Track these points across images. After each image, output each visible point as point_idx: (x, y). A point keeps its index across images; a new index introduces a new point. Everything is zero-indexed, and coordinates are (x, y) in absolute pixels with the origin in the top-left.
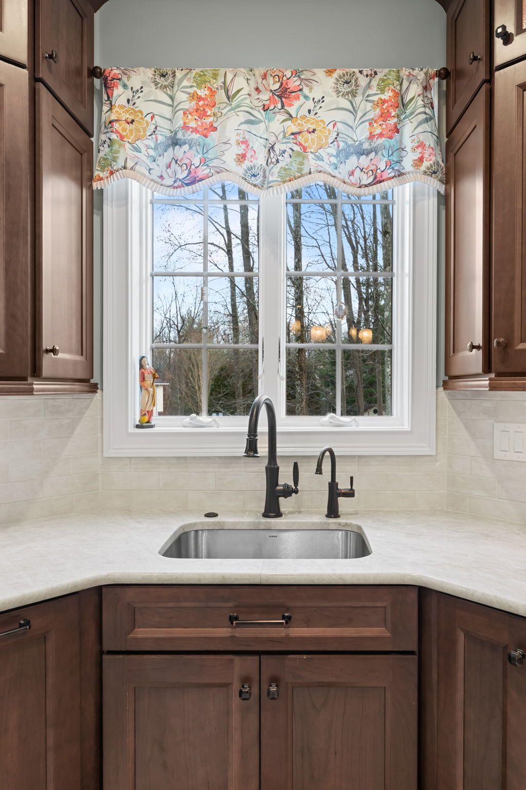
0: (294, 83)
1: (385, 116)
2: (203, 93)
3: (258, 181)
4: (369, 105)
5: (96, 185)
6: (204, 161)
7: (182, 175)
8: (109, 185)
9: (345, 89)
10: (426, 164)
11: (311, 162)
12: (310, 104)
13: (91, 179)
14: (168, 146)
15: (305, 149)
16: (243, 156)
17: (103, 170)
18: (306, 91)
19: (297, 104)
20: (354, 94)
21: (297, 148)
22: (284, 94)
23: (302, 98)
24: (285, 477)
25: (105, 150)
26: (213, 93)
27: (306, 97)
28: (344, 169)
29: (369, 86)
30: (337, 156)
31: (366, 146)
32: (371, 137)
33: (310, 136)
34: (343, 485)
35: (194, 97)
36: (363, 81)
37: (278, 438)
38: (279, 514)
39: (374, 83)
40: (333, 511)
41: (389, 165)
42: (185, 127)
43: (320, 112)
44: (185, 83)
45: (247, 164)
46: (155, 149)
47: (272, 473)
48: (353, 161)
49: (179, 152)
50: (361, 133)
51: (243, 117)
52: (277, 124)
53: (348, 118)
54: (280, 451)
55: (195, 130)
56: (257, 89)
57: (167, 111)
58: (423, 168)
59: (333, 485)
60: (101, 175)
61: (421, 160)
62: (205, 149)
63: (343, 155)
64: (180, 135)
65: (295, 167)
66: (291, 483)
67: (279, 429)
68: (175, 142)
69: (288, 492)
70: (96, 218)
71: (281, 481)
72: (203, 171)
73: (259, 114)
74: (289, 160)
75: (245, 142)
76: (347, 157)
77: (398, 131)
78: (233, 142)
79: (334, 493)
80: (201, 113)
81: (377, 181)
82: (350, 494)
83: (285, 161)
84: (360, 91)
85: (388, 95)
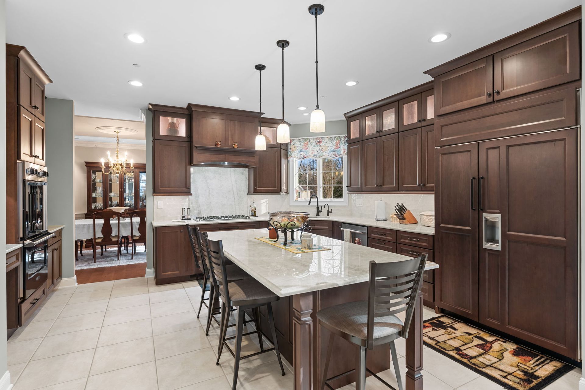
0: (321, 140)
1: (337, 145)
2: (306, 142)
3: (315, 157)
4: (335, 143)
5: (288, 159)
6: (306, 154)
7: (302, 157)
8: (290, 159)
9: (330, 140)
10: (345, 152)
11: (324, 154)
12: (324, 143)
13: (288, 158)
14: (300, 152)
15: (323, 151)
16: (313, 153)
17: (289, 156)
18: (323, 141)
19: (322, 144)
20: (332, 141)
21: (322, 151)
22: (319, 142)
23: (323, 142)
24: (320, 209)
25: (290, 153)
26: (308, 142)
27: (324, 142)
28: (330, 155)
29: (334, 139)
30: (329, 152)
31: (334, 150)
32: (335, 148)
33: (324, 149)
34: (330, 211)
35: (304, 143)
36: (333, 139)
37: (319, 202)
38: (319, 215)
39: (336, 139)
40: (328, 215)
41: (338, 154)
42: (303, 149)
43: (326, 145)
44: (303, 141)
45: (314, 154)
46: (298, 152)
47: (318, 208)
48: (332, 153)
49: (302, 153)
50: (333, 148)
51: (313, 146)
52: (318, 147)
53: (331, 145)
54: (319, 205)
55: (304, 149)
56: (315, 141)
57: (300, 146)
58: (345, 153)
59: (328, 211)
60: (289, 157)
61: (344, 152)
62: (306, 152)
63: (330, 152)
64: (302, 150)
65: (321, 155)
66: (321, 210)
67: (319, 201)
68: (301, 151)
69: (320, 212)
70: (288, 164)
71: (319, 210)
72: (306, 156)
73: (316, 145)
74: (320, 154)
75: (313, 150)
76: (331, 152)
77: (339, 147)
78: (311, 150)
79: (328, 212)
80: (305, 146)
81: (336, 157)
82: (331, 212)
83: (319, 154)
84: (333, 140)
85: (338, 141)
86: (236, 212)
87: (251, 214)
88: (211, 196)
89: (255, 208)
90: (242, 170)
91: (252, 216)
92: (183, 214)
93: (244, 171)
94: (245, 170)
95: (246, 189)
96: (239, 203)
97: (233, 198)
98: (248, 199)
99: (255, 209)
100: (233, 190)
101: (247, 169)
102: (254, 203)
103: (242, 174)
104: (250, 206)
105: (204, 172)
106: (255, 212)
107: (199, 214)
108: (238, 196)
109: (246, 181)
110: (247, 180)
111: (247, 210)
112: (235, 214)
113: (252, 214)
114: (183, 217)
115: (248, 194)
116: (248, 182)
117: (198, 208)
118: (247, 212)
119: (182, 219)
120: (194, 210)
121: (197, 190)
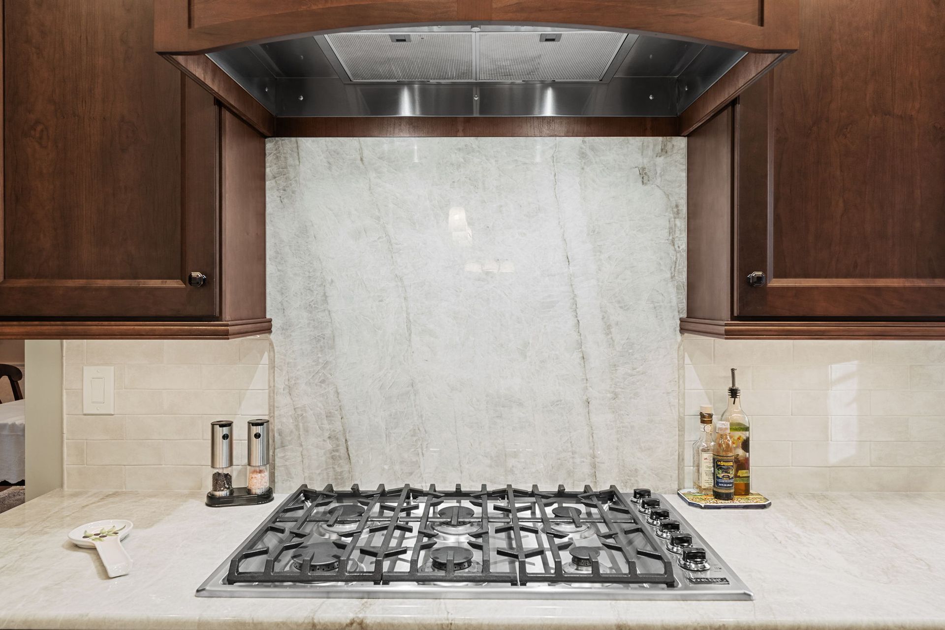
86: (594, 457)
87: (707, 481)
88: (413, 335)
89: (743, 435)
90: (643, 149)
91: (717, 496)
92: (213, 466)
93: (660, 160)
94: (664, 151)
95: (673, 291)
96: (616, 396)
97: (577, 356)
98: (687, 360)
99: (746, 445)
100: (574, 297)
101: (681, 143)
102: (734, 393)
103: (644, 176)
104: (706, 419)
105: (372, 175)
106: (742, 464)
107: (333, 458)
108: (611, 344)
109: (671, 231)
110: (681, 224)
111: (681, 444)
112: (586, 469)
113: (717, 483)
114: (223, 479)
115: (683, 330)
116: (684, 235)
117: (329, 416)
118: (681, 459)
119: (213, 501)
120: (306, 430)
121: (325, 296)
